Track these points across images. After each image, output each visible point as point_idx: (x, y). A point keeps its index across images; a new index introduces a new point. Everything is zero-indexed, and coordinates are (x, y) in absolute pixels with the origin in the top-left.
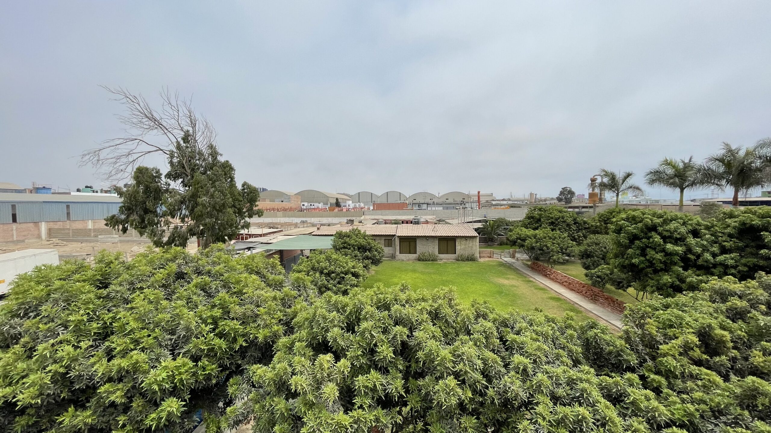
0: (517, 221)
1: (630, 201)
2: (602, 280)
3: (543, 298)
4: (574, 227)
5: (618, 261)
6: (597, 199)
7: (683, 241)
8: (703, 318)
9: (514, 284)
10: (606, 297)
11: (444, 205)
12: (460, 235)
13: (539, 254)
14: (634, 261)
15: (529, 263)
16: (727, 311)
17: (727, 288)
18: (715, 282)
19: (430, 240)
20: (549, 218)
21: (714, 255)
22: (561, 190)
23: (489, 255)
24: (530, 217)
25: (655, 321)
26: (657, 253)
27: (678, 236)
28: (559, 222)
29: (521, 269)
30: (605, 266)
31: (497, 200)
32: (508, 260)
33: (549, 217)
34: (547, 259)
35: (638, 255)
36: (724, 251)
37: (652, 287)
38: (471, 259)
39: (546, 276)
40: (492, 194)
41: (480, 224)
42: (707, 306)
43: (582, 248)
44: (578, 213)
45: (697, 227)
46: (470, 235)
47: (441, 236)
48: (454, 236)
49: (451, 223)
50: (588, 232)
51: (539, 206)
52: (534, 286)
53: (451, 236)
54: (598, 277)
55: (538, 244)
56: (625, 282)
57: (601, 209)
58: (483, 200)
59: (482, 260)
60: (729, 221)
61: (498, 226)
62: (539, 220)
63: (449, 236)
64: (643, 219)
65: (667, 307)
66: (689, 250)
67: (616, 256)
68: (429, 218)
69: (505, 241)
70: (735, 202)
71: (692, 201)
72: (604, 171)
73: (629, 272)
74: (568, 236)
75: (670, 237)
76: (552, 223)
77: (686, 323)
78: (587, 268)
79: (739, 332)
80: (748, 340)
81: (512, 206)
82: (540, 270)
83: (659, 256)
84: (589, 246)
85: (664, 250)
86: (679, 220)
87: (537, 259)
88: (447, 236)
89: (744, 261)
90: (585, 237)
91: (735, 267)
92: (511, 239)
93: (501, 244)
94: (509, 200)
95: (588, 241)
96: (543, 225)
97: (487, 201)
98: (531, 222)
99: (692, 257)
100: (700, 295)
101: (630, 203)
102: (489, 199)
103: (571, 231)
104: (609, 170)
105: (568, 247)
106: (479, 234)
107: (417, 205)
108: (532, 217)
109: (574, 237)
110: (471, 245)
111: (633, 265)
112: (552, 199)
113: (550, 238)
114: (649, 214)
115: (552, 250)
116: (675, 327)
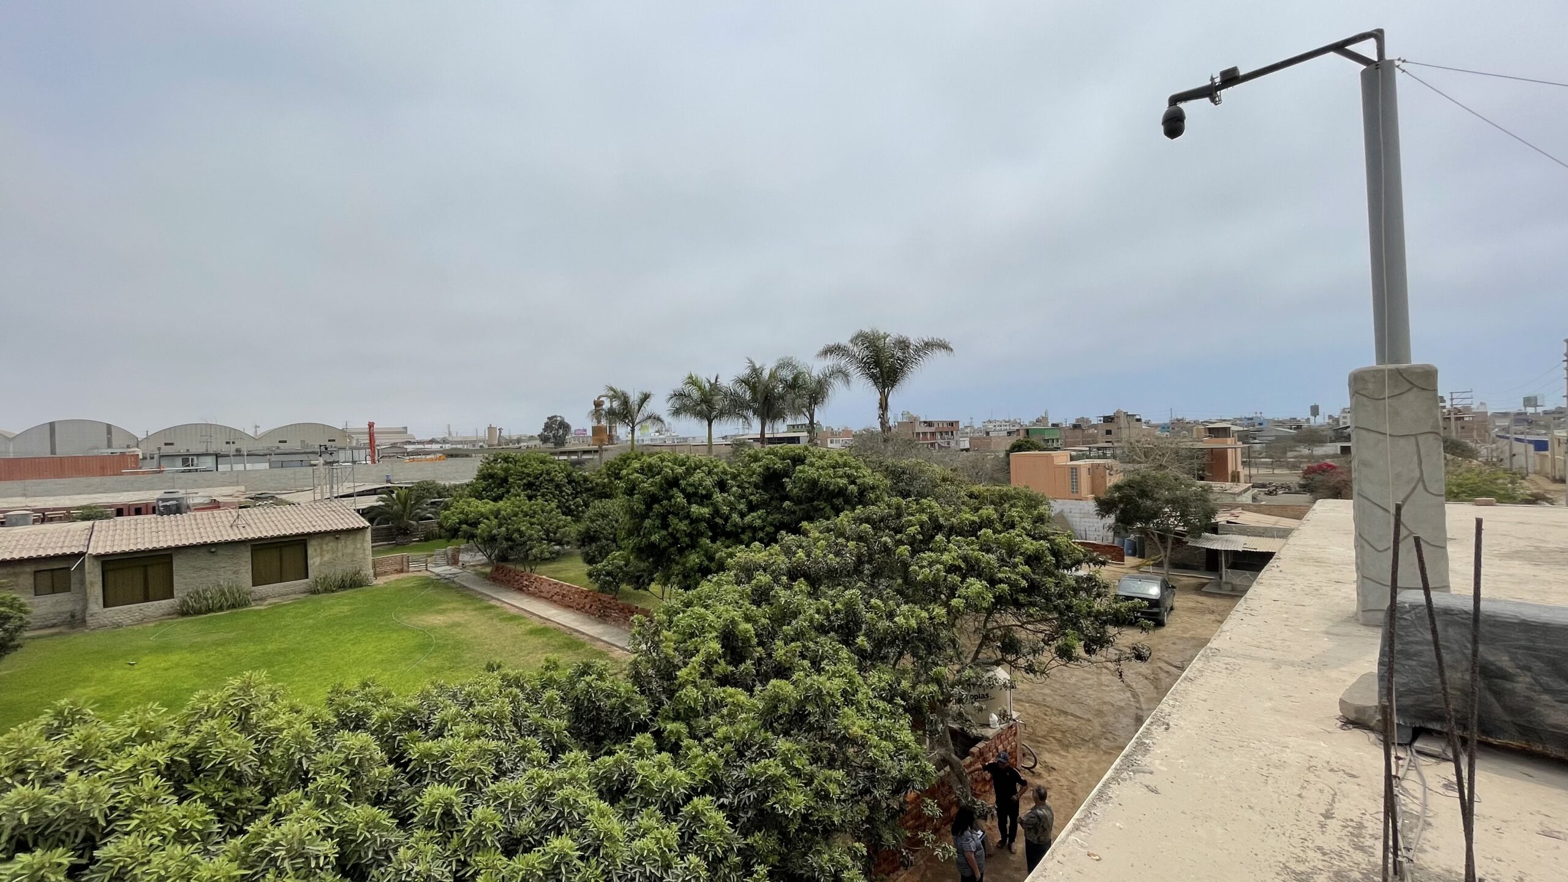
0: (461, 486)
1: (652, 440)
2: (614, 579)
3: (515, 637)
4: (568, 490)
5: (632, 542)
6: (606, 438)
7: (710, 499)
8: (727, 611)
9: (457, 619)
10: (621, 606)
11: (274, 458)
12: (318, 529)
13: (506, 549)
14: (653, 538)
15: (488, 570)
16: (752, 593)
17: (751, 560)
18: (742, 555)
19: (220, 552)
20: (522, 475)
21: (742, 515)
22: (546, 420)
23: (398, 567)
24: (486, 476)
25: (675, 632)
26: (680, 521)
27: (704, 492)
28: (541, 483)
29: (471, 587)
30: (618, 554)
31: (419, 443)
32: (444, 570)
33: (523, 473)
34: (522, 555)
35: (658, 527)
36: (752, 508)
37: (677, 575)
38: (353, 583)
39: (520, 590)
40: (406, 428)
41: (376, 497)
42: (731, 592)
43: (581, 527)
44: (574, 464)
45: (724, 477)
46: (345, 527)
47: (260, 539)
48: (303, 534)
49: (295, 501)
50: (592, 496)
51: (504, 453)
52: (498, 615)
53: (291, 536)
54: (608, 574)
55: (503, 529)
56: (645, 574)
57: (611, 454)
58: (383, 442)
59: (380, 581)
60: (754, 465)
61: (419, 499)
62: (505, 480)
63: (285, 536)
64: (662, 469)
65: (688, 604)
66: (716, 512)
67: (630, 534)
68: (219, 493)
69: (437, 529)
70: (762, 440)
71: (723, 438)
72: (612, 389)
73: (648, 557)
74: (558, 507)
75: (695, 494)
76: (529, 485)
77: (710, 625)
78: (590, 560)
79: (763, 620)
80: (772, 628)
81: (451, 455)
82: (509, 581)
83: (683, 526)
84: (592, 521)
85: (688, 516)
86: (704, 468)
87: (503, 558)
88: (279, 537)
89: (770, 518)
90: (586, 505)
91: (762, 529)
92: (446, 524)
93: (428, 537)
94: (444, 441)
95: (590, 512)
96: (512, 490)
97: (394, 445)
98: (490, 485)
99: (719, 520)
100: (723, 576)
101: (653, 443)
102: (398, 439)
103: (563, 497)
104: (619, 388)
105: (558, 527)
106: (371, 521)
107: (179, 461)
108: (491, 476)
109: (568, 508)
110: (349, 550)
111: (652, 546)
112: (532, 438)
113: (526, 515)
114: (669, 461)
115: (530, 539)
116: (697, 636)
